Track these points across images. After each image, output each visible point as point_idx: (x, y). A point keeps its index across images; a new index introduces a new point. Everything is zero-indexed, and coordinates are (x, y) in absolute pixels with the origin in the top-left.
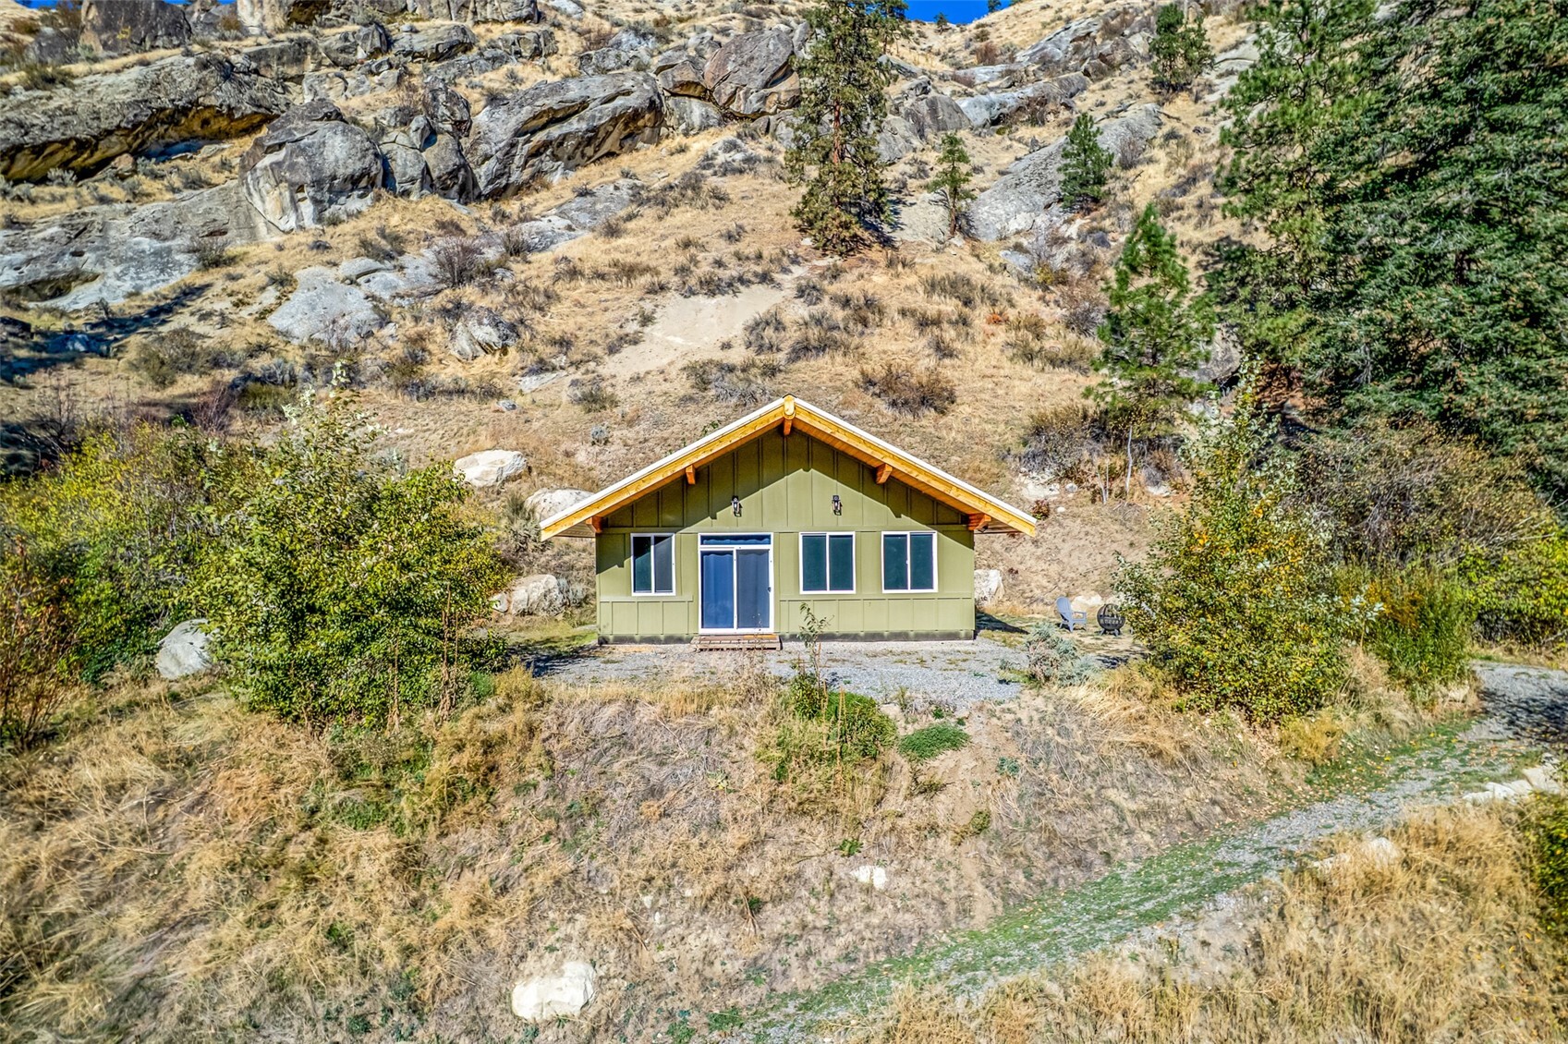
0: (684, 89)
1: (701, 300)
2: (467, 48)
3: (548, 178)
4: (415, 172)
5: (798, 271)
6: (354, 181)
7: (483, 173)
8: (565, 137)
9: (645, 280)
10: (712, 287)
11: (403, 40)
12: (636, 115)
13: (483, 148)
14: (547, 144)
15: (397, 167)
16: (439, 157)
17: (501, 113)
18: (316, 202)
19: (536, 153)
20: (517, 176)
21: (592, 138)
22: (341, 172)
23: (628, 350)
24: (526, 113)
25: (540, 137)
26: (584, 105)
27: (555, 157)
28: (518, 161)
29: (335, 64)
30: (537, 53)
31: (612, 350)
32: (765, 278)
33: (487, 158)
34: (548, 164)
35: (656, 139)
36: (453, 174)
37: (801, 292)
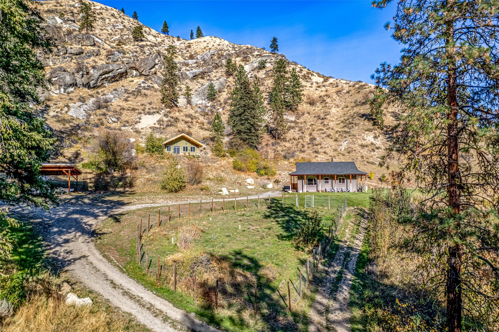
0: (132, 68)
1: (148, 116)
2: (82, 53)
3: (104, 85)
4: (81, 83)
5: (163, 111)
6: (71, 85)
7: (92, 83)
8: (109, 77)
9: (137, 111)
10: (149, 113)
11: (69, 51)
12: (123, 73)
13: (92, 78)
14: (105, 78)
15: (78, 82)
16: (84, 80)
17: (96, 71)
18: (64, 89)
19: (102, 80)
20: (99, 84)
21: (114, 77)
22: (69, 83)
23: (138, 124)
24: (101, 71)
25: (104, 76)
26: (113, 71)
27: (106, 81)
28: (99, 81)
29: (56, 55)
30: (97, 55)
31: (136, 124)
32: (158, 112)
33: (93, 80)
34: (104, 81)
35: (126, 78)
36: (87, 84)
37: (165, 115)
